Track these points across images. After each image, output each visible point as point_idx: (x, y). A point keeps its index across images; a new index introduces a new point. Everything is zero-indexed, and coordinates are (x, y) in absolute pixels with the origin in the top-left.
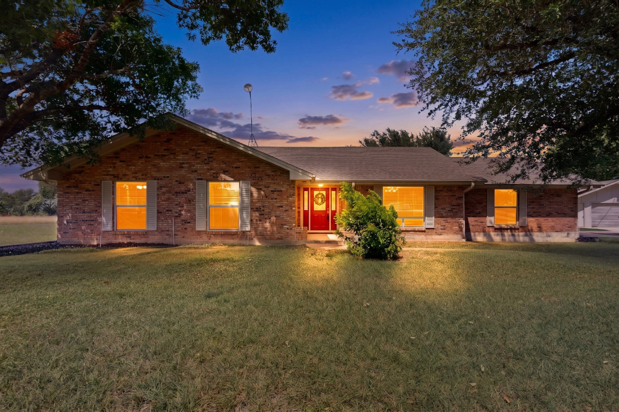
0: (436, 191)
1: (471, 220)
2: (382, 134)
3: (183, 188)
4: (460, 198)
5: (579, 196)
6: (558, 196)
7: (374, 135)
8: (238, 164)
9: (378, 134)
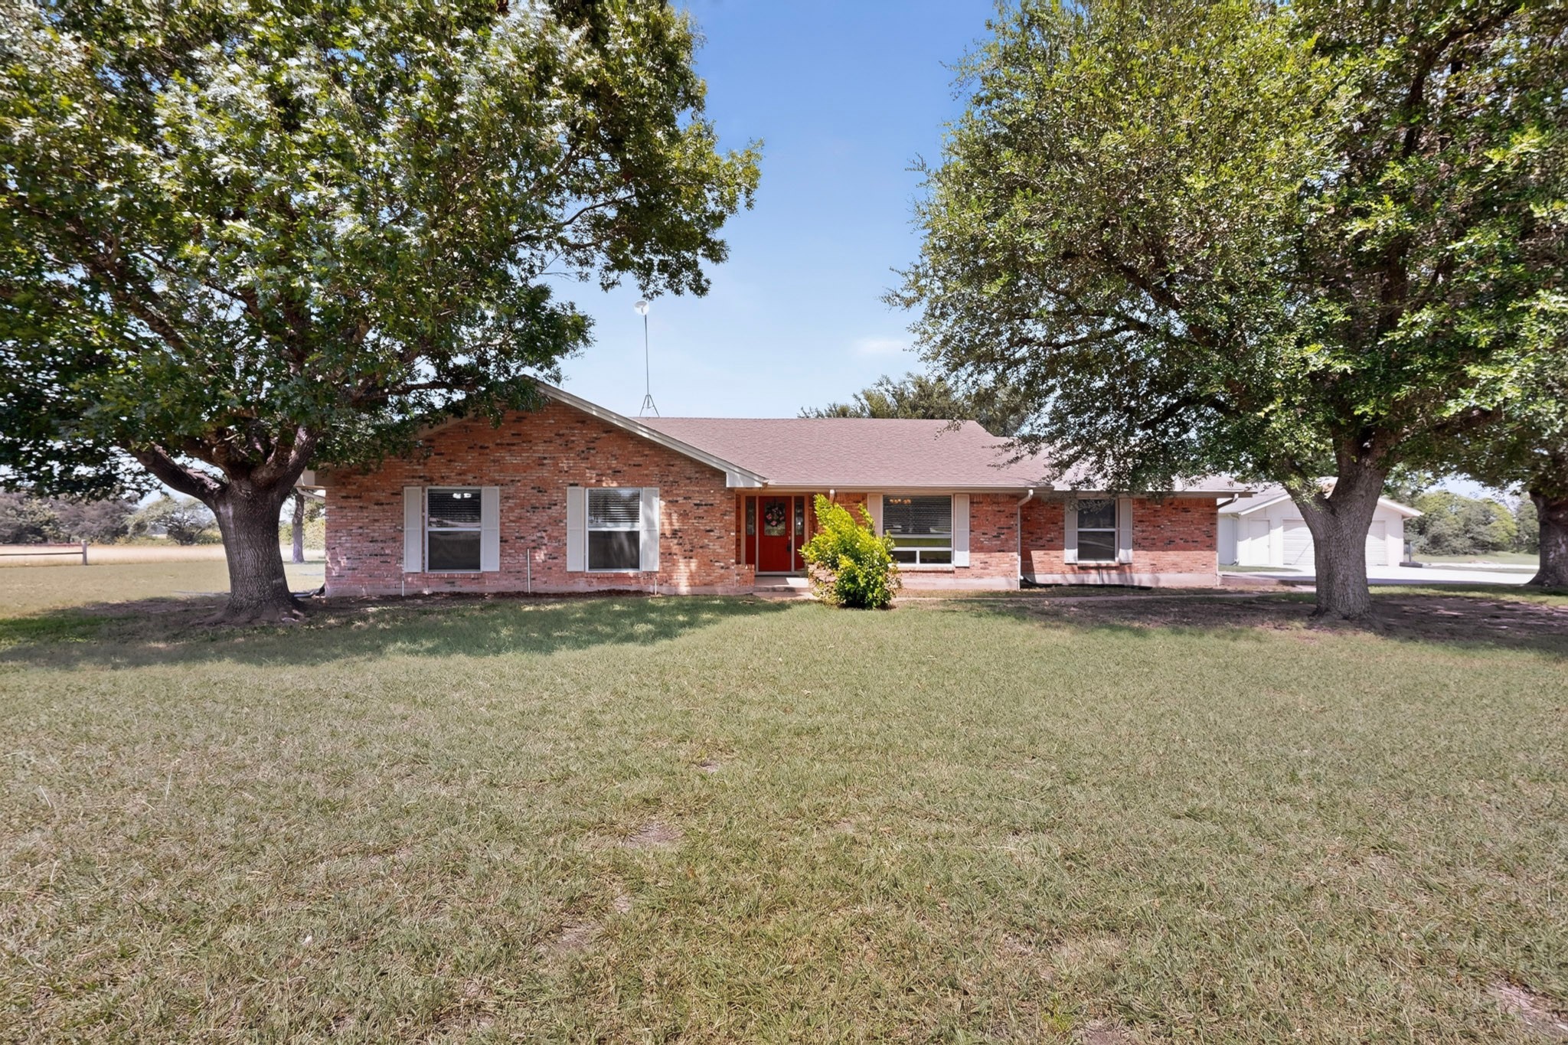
0: (972, 503)
1: (1036, 555)
2: (896, 383)
3: (545, 499)
4: (1012, 515)
5: (1220, 510)
6: (1186, 510)
7: (881, 384)
8: (638, 460)
9: (888, 382)
